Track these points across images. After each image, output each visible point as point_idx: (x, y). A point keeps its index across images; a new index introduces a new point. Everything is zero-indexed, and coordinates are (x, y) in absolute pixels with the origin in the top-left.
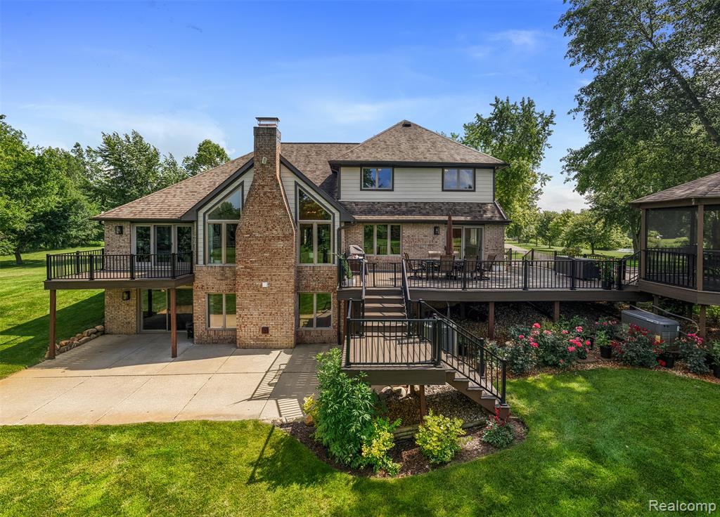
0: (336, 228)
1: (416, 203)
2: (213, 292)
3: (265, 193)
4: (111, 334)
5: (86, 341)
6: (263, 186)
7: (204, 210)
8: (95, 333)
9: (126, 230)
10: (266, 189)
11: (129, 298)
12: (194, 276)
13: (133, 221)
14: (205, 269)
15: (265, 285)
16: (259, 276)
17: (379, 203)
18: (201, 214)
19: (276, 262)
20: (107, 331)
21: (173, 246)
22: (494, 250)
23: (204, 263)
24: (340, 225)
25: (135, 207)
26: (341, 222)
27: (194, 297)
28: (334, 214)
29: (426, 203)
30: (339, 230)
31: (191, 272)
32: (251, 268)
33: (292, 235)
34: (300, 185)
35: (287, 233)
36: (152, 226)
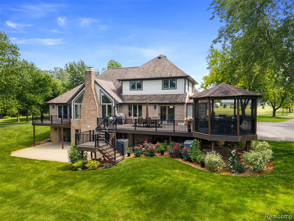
0: (113, 107)
1: (151, 95)
2: (76, 129)
3: (88, 94)
4: (52, 142)
5: (45, 143)
6: (88, 92)
7: (73, 100)
8: (48, 141)
9: (55, 107)
10: (89, 93)
11: (56, 130)
12: (71, 123)
13: (57, 104)
14: (74, 121)
15: (89, 127)
16: (87, 124)
17: (136, 95)
18: (72, 101)
19: (92, 119)
20: (51, 141)
21: (68, 113)
22: (180, 116)
23: (74, 119)
24: (115, 105)
25: (58, 99)
26: (115, 104)
27: (71, 130)
28: (112, 101)
29: (154, 95)
30: (114, 107)
31: (70, 122)
32: (85, 121)
33: (97, 109)
34: (101, 91)
35: (95, 108)
36: (62, 105)
